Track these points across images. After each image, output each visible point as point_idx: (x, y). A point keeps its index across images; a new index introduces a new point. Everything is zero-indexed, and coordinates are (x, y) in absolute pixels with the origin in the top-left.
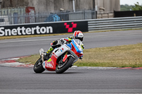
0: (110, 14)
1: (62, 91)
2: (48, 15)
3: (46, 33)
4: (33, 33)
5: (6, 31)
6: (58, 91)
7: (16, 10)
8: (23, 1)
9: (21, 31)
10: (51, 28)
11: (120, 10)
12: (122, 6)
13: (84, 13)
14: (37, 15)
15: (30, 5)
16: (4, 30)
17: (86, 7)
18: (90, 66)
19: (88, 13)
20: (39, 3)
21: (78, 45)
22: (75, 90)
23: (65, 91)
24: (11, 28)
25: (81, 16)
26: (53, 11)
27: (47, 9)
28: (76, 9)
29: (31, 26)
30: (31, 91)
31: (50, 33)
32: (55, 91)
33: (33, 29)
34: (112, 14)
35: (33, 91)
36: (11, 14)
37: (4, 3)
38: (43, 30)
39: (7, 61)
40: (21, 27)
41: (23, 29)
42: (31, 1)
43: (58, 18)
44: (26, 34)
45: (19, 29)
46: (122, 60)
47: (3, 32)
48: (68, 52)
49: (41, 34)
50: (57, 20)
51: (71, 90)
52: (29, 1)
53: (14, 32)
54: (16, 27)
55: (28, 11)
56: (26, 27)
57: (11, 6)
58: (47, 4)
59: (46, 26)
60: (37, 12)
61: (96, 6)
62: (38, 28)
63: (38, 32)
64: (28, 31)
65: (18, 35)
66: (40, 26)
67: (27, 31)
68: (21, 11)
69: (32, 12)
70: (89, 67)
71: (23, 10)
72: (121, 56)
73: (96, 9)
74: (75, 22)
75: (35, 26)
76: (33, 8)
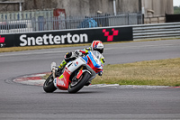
0: (161, 19)
1: (99, 116)
2: (82, 19)
3: (79, 43)
4: (63, 42)
5: (29, 39)
6: (95, 116)
7: (41, 13)
8: (50, 1)
9: (48, 40)
10: (86, 36)
11: (173, 13)
12: (176, 8)
13: (128, 17)
14: (68, 19)
15: (59, 7)
16: (26, 39)
17: (130, 9)
18: (135, 84)
19: (133, 17)
20: (71, 4)
21: (95, 58)
22: (117, 115)
23: (103, 116)
24: (35, 36)
25: (124, 20)
26: (88, 15)
27: (80, 11)
28: (117, 12)
29: (60, 34)
30: (60, 116)
31: (84, 42)
32: (91, 116)
33: (63, 37)
34: (163, 18)
35: (63, 116)
36: (35, 18)
37: (26, 3)
38: (76, 39)
39: (31, 78)
40: (48, 34)
41: (51, 37)
42: (61, 2)
43: (94, 23)
44: (55, 44)
45: (45, 37)
46: (176, 76)
47: (25, 41)
48: (84, 67)
49: (73, 43)
50: (93, 26)
51: (112, 116)
52: (58, 2)
53: (39, 40)
54: (42, 35)
55: (56, 14)
56: (54, 34)
57: (35, 7)
58: (81, 6)
59: (79, 33)
60: (68, 15)
61: (143, 8)
62: (69, 36)
63: (69, 41)
64: (57, 39)
65: (44, 44)
66: (72, 33)
67: (55, 40)
68: (47, 14)
69: (62, 15)
70: (134, 86)
71: (51, 12)
72: (175, 72)
73: (143, 12)
74: (116, 29)
75: (65, 33)
76: (63, 11)
